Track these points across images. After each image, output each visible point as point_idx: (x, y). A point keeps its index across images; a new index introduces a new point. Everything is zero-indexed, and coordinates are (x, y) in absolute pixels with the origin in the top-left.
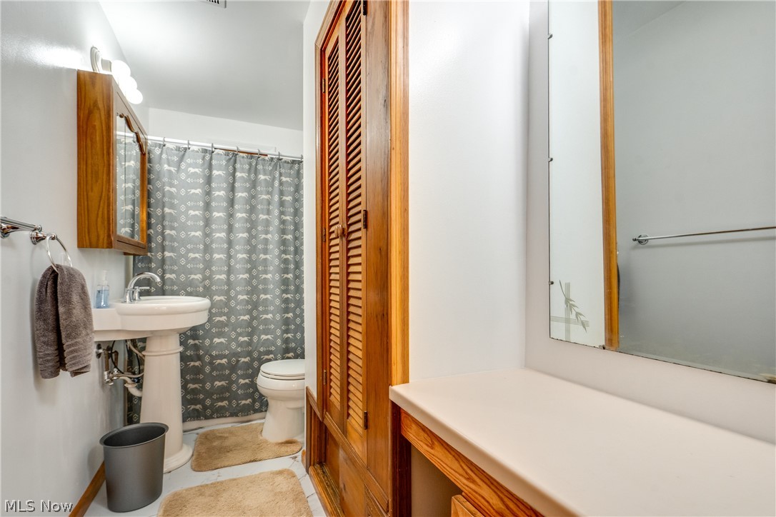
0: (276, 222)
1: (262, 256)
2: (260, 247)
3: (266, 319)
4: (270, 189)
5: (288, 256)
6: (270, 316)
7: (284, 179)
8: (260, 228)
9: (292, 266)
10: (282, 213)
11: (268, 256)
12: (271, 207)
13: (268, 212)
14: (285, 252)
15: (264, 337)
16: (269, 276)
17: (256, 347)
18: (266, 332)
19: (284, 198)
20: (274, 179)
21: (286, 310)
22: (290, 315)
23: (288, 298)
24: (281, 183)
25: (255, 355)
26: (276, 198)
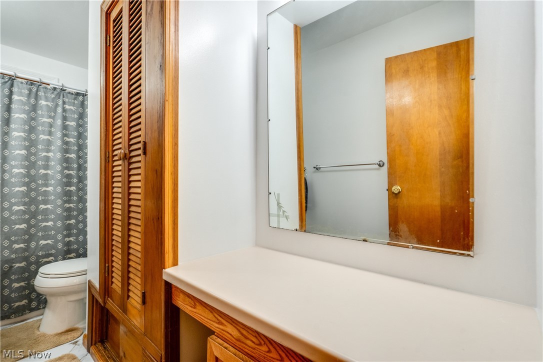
0: (59, 143)
1: (42, 171)
2: (40, 163)
3: (45, 226)
4: (53, 114)
5: (71, 172)
6: (50, 224)
7: (67, 107)
8: (40, 147)
9: (75, 180)
10: (65, 135)
11: (49, 172)
12: (53, 130)
13: (50, 133)
14: (68, 168)
15: (43, 242)
16: (50, 189)
17: (34, 252)
19: (67, 123)
20: (57, 106)
21: (69, 218)
22: (73, 221)
23: (70, 207)
24: (64, 110)
25: (33, 259)
26: (59, 122)
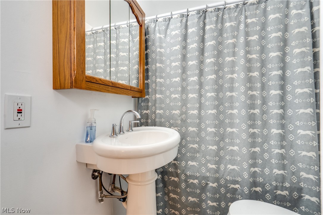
0: (242, 62)
1: (228, 94)
2: (226, 85)
3: (232, 150)
4: (236, 33)
5: (254, 93)
6: (236, 148)
7: (249, 21)
8: (226, 69)
9: (259, 102)
10: (248, 52)
11: (234, 94)
12: (236, 49)
13: (234, 54)
14: (251, 89)
15: (230, 167)
16: (235, 111)
17: (223, 175)
18: (233, 163)
19: (250, 38)
20: (239, 23)
21: (253, 145)
22: (257, 149)
23: (255, 132)
24: (247, 25)
25: (222, 182)
26: (242, 39)
